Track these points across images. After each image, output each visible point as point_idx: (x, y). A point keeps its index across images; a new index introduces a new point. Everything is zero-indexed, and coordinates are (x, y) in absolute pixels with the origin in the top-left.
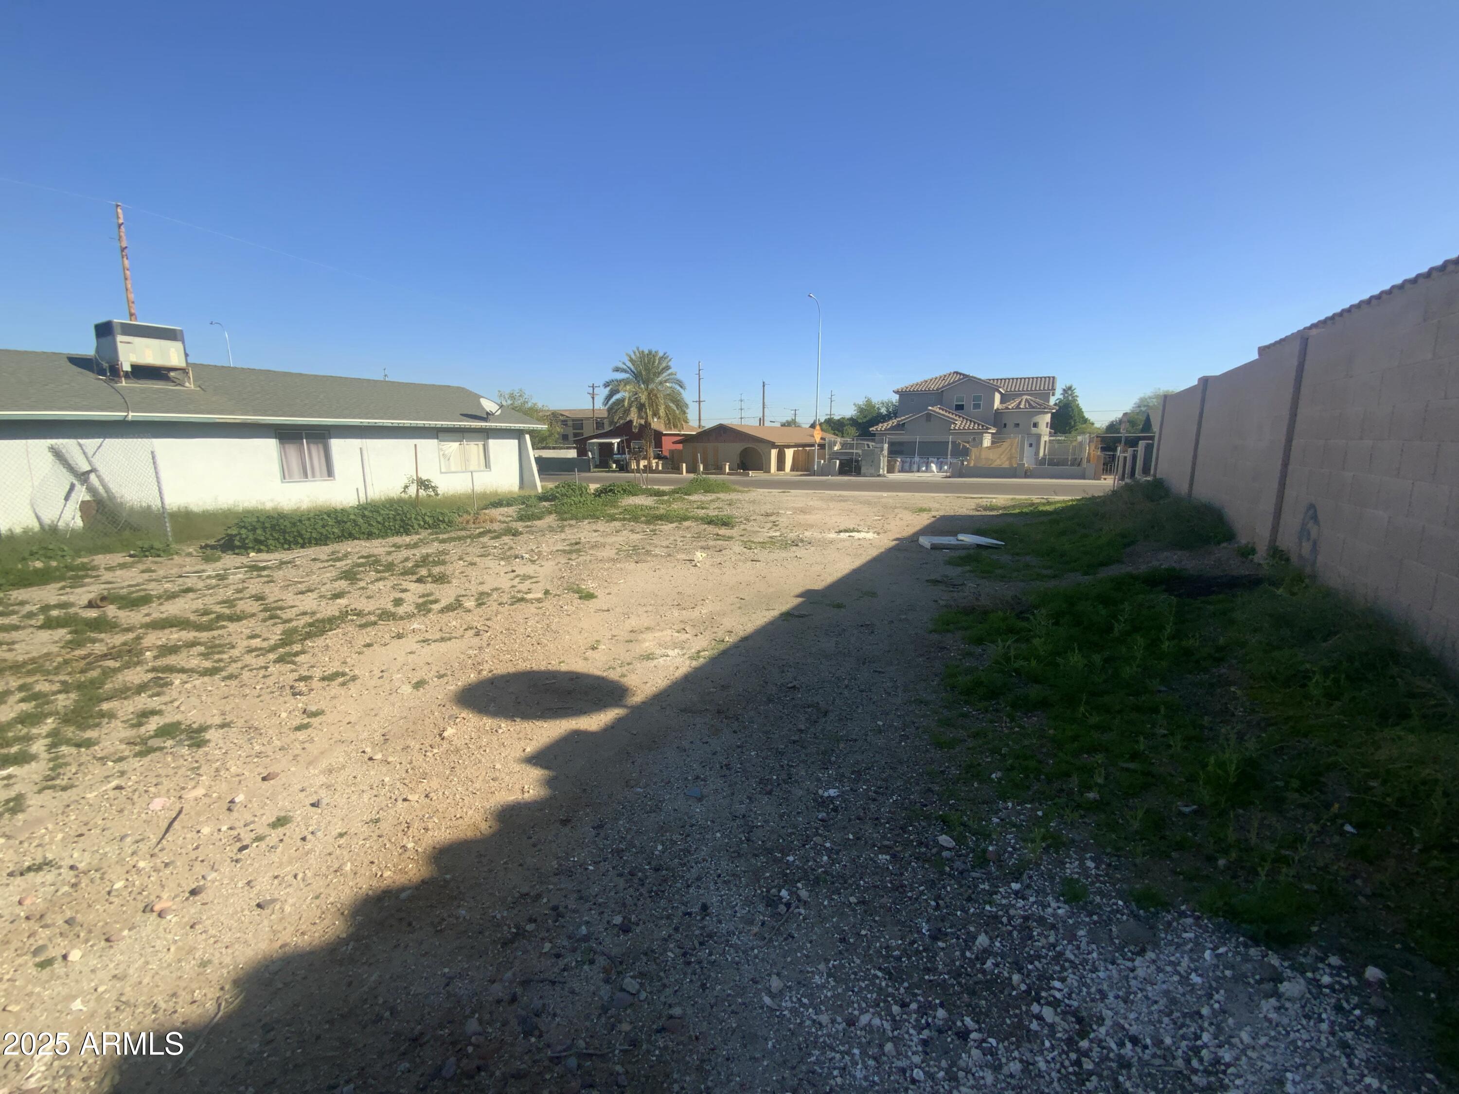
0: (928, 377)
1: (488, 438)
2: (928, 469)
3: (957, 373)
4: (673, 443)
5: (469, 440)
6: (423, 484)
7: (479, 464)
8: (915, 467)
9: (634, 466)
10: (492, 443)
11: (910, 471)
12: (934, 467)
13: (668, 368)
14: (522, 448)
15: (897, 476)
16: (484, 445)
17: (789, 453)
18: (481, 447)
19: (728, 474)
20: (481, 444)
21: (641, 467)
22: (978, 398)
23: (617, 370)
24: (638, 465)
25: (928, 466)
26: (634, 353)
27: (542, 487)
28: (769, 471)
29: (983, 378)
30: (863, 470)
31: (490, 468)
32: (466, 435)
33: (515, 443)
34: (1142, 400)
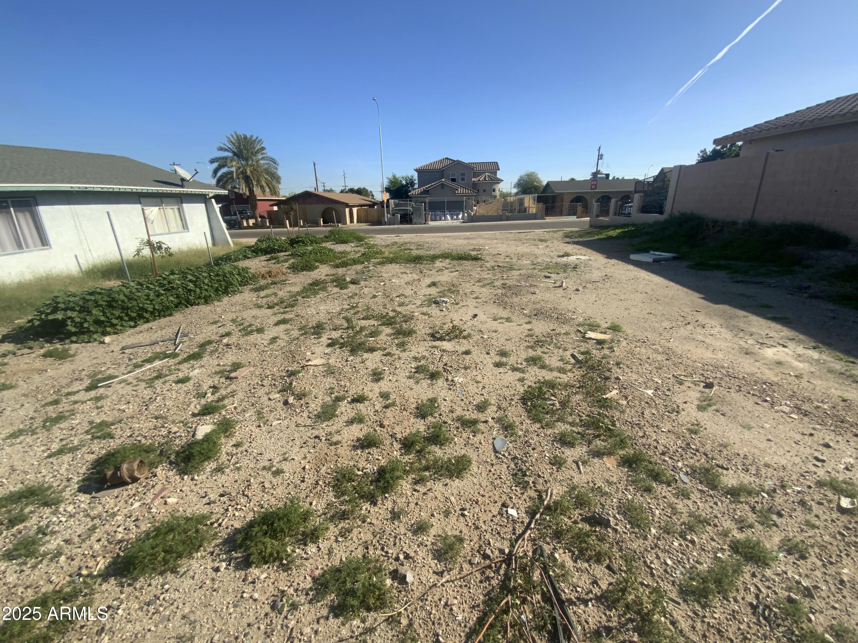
0: (432, 161)
1: (182, 203)
2: (446, 219)
3: (447, 158)
4: (270, 206)
5: (168, 204)
6: (155, 247)
7: (177, 226)
8: (438, 218)
9: (245, 224)
10: (187, 207)
11: (435, 220)
12: (448, 217)
13: (263, 149)
14: (210, 210)
15: (432, 224)
16: (179, 209)
17: (355, 210)
18: (176, 211)
19: (323, 226)
20: (176, 208)
21: (251, 225)
22: (463, 174)
23: (221, 149)
24: (248, 223)
25: (445, 216)
26: (232, 136)
27: (235, 244)
28: (346, 224)
29: (466, 162)
30: (414, 220)
31: (187, 228)
32: (164, 200)
33: (202, 206)
34: (521, 177)
